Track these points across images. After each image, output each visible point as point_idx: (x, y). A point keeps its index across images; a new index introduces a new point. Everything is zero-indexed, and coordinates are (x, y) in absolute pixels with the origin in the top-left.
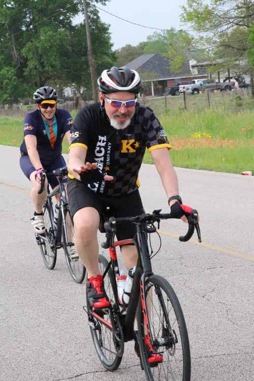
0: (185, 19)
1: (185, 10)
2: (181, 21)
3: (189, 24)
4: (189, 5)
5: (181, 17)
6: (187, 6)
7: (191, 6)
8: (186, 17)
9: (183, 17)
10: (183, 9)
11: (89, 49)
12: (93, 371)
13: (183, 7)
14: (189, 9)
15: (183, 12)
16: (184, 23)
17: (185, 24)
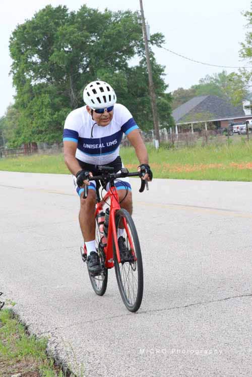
0: (244, 55)
1: (244, 46)
2: (240, 57)
3: (248, 59)
4: (248, 41)
5: (240, 53)
6: (245, 43)
7: (250, 42)
8: (246, 53)
9: (242, 53)
10: (242, 46)
11: (151, 84)
12: (239, 295)
13: (242, 44)
14: (248, 45)
15: (242, 48)
16: (243, 58)
17: (244, 60)
